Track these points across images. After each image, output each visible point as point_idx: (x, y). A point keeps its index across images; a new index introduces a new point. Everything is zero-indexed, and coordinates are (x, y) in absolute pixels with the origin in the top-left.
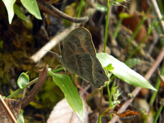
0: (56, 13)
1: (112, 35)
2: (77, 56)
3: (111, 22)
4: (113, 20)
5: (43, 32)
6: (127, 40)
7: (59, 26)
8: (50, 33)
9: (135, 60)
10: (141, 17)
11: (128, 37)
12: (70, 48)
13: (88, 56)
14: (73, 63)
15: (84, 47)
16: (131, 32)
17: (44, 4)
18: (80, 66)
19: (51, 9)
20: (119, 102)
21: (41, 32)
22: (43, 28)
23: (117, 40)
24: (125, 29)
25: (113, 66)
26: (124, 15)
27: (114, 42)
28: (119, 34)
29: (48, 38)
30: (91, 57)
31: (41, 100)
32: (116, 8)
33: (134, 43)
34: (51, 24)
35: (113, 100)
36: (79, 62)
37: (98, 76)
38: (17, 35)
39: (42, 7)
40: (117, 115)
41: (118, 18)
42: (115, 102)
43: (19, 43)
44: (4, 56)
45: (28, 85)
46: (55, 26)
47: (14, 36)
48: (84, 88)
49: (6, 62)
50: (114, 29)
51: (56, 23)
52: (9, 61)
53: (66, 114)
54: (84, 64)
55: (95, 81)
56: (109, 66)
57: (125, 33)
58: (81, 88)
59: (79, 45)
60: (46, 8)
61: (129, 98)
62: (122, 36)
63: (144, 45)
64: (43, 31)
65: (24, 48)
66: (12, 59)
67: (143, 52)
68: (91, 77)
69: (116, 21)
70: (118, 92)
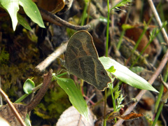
0: (59, 21)
1: (115, 46)
2: (80, 59)
3: (114, 33)
4: (116, 31)
5: (48, 43)
6: (130, 51)
7: (63, 38)
8: (55, 44)
9: (138, 67)
10: (143, 28)
11: (131, 47)
12: (72, 52)
13: (90, 58)
14: (76, 67)
15: (86, 49)
16: (133, 42)
17: (47, 14)
18: (83, 69)
19: (54, 18)
20: (123, 106)
21: (45, 43)
22: (47, 38)
23: (121, 50)
24: (128, 40)
25: (115, 68)
26: (126, 26)
27: (118, 53)
28: (122, 45)
29: (52, 49)
30: (93, 60)
31: (48, 111)
32: (119, 20)
33: (137, 53)
34: (55, 35)
35: (117, 104)
36: (82, 65)
37: (101, 78)
38: (23, 49)
39: (46, 16)
40: (122, 117)
41: (121, 29)
42: (119, 106)
43: (25, 55)
44: (11, 68)
45: (33, 91)
46: (58, 37)
47: (19, 49)
48: (89, 97)
49: (12, 74)
50: (118, 40)
51: (60, 34)
52: (16, 73)
53: (73, 121)
54: (87, 66)
55: (98, 83)
56: (111, 68)
57: (128, 44)
58: (87, 98)
59: (81, 48)
60: (49, 17)
61: (133, 102)
62: (125, 47)
63: (147, 55)
64: (47, 41)
65: (30, 61)
66: (18, 70)
67: (146, 62)
68: (94, 79)
69: (118, 33)
70: (122, 96)
